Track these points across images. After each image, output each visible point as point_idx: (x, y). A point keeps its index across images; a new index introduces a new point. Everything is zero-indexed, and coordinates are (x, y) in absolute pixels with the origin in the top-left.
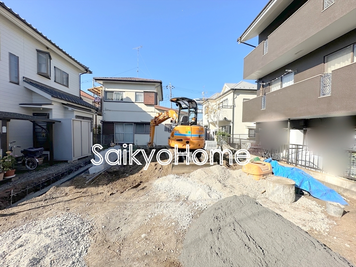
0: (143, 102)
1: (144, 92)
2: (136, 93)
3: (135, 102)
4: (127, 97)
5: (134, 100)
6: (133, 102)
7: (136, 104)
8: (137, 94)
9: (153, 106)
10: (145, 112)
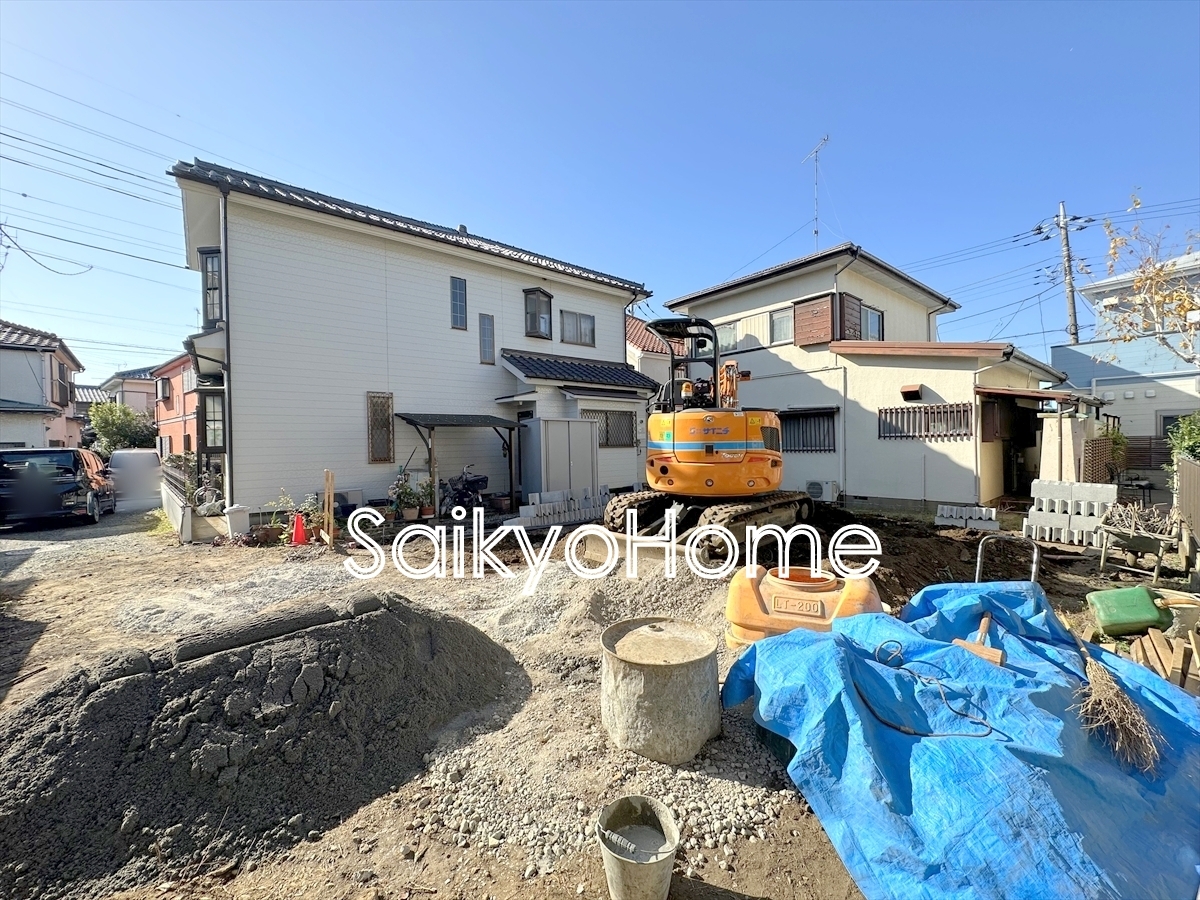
0: (793, 340)
1: (796, 303)
2: (771, 316)
3: (768, 345)
4: (747, 335)
5: (765, 342)
6: (764, 348)
7: (772, 350)
8: (776, 316)
9: (825, 346)
10: (801, 373)
